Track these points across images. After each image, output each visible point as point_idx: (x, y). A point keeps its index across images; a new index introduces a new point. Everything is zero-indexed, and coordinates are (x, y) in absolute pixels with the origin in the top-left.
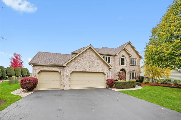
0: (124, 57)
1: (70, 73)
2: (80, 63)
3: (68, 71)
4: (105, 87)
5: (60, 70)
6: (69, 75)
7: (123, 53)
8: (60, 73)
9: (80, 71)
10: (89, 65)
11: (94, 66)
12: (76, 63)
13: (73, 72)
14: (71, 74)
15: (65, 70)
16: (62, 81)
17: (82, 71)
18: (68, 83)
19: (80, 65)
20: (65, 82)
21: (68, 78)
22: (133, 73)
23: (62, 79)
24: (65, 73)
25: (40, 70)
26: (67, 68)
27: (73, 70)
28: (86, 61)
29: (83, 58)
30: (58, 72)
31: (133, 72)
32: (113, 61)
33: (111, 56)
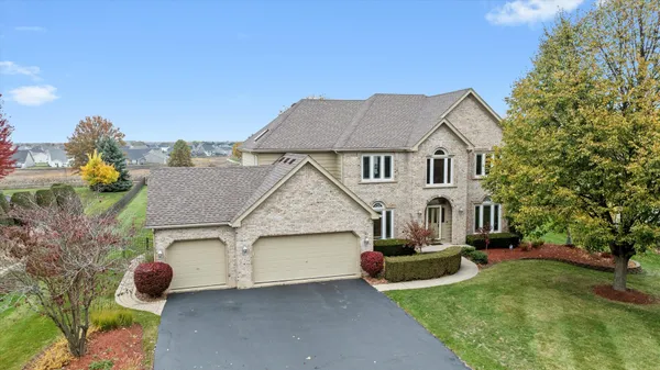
0: (446, 155)
1: (251, 243)
2: (279, 211)
3: (246, 238)
4: (358, 275)
5: (225, 236)
6: (250, 248)
7: (442, 140)
8: (224, 244)
9: (280, 233)
10: (306, 215)
11: (322, 216)
12: (268, 212)
13: (261, 238)
14: (254, 244)
15: (239, 236)
16: (232, 265)
17: (285, 233)
18: (248, 272)
19: (279, 217)
20: (239, 269)
21: (248, 257)
22: (487, 209)
23: (231, 258)
24: (238, 244)
25: (171, 240)
26: (243, 229)
27: (260, 234)
28: (298, 202)
29: (288, 194)
30: (218, 239)
31: (487, 203)
32: (401, 170)
33: (393, 152)
